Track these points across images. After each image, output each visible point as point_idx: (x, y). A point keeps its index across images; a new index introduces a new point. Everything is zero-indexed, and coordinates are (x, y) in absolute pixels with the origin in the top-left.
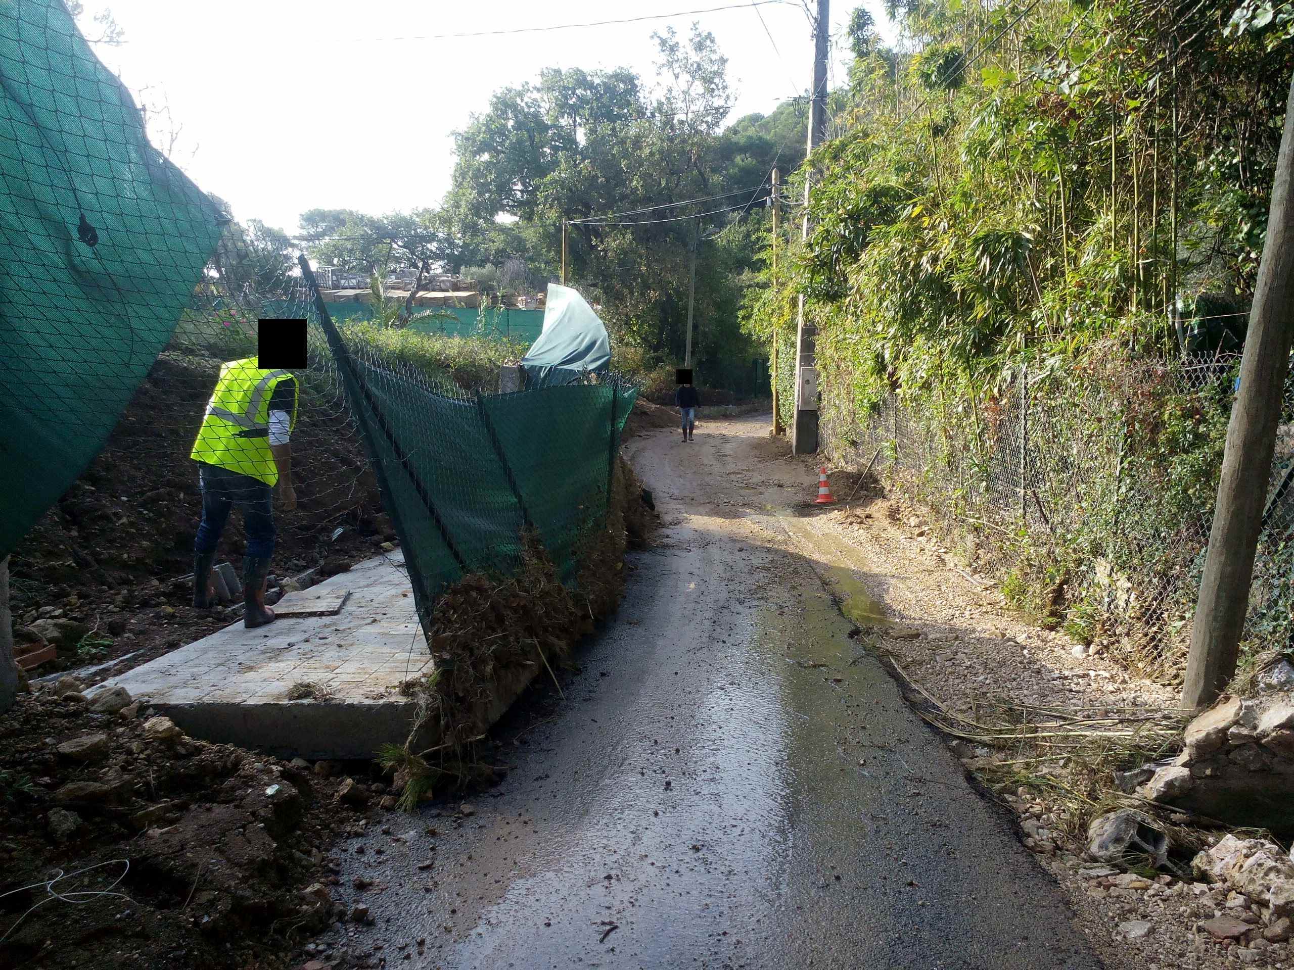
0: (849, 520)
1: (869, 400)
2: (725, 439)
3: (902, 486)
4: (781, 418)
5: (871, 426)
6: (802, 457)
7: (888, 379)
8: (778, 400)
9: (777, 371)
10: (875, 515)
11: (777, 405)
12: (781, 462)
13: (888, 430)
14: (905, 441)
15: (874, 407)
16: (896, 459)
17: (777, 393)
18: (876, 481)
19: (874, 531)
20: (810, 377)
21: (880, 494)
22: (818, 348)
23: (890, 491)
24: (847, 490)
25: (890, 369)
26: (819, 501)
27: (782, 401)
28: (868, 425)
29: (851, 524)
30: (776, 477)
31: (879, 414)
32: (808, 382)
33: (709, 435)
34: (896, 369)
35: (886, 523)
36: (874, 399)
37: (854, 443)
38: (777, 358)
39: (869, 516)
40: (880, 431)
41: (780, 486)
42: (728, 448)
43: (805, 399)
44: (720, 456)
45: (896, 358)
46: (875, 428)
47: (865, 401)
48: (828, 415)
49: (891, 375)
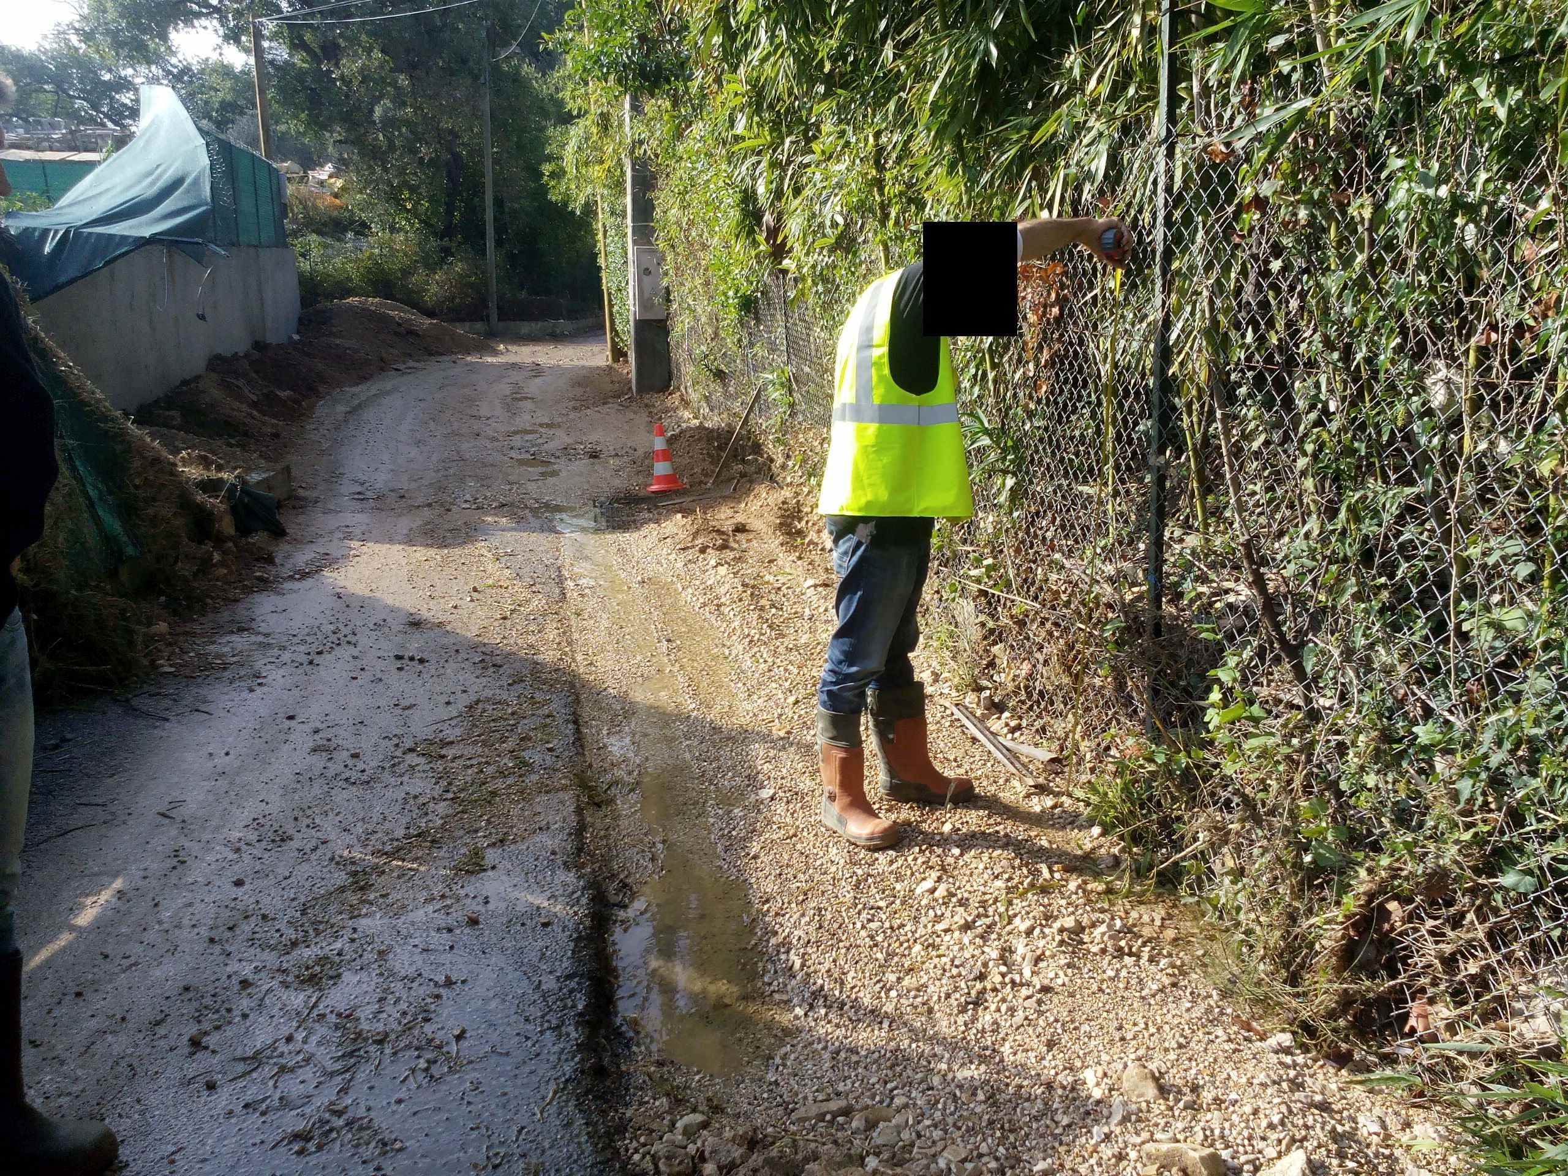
0: (699, 541)
1: (737, 291)
2: (537, 370)
3: (804, 461)
4: (617, 334)
5: (745, 342)
6: (647, 398)
7: (767, 240)
8: (611, 306)
9: (606, 260)
10: (756, 524)
11: (611, 314)
12: (611, 408)
13: (773, 349)
14: (807, 369)
15: (748, 305)
16: (792, 405)
17: (609, 294)
18: (757, 448)
19: (749, 570)
20: (651, 261)
21: (766, 473)
22: (658, 213)
23: (784, 467)
24: (706, 465)
25: (768, 218)
26: (654, 488)
27: (616, 308)
28: (740, 340)
29: (703, 551)
30: (597, 437)
31: (758, 319)
32: (647, 272)
33: (514, 366)
34: (779, 218)
35: (773, 543)
36: (746, 289)
37: (720, 375)
38: (605, 237)
39: (740, 529)
40: (760, 350)
41: (594, 455)
42: (533, 387)
43: (644, 302)
44: (515, 399)
45: (779, 194)
46: (751, 345)
47: (731, 293)
48: (680, 326)
49: (773, 233)
